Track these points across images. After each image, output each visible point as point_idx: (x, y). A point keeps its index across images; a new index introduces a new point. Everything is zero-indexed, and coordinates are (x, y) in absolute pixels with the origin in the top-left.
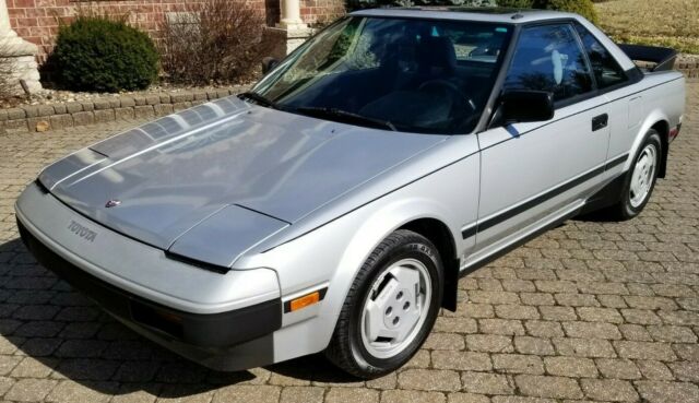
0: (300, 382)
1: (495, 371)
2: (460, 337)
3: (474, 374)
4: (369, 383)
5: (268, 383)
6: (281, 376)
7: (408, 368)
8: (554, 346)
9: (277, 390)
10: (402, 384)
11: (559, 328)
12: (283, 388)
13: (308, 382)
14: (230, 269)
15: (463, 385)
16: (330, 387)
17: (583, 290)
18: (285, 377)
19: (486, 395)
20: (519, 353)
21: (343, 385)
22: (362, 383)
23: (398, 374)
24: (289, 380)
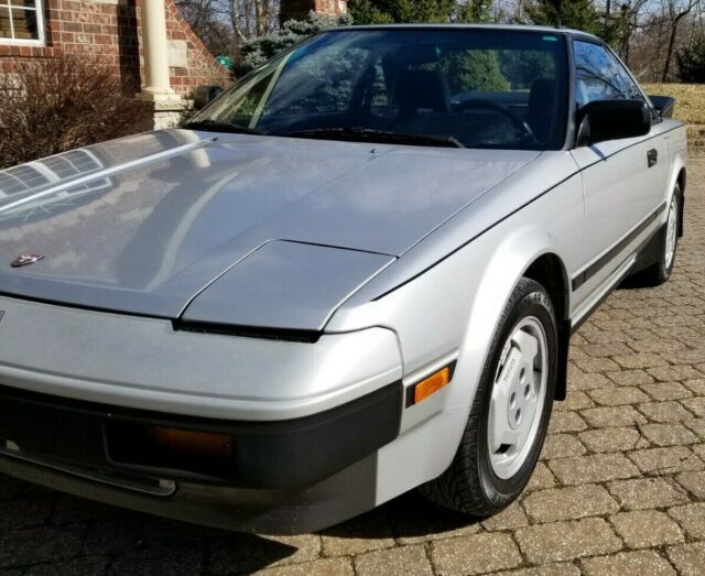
0: (377, 544)
1: (646, 475)
2: (571, 438)
3: (623, 484)
4: (487, 524)
5: (322, 555)
6: (339, 540)
7: (530, 492)
8: (691, 430)
9: (345, 564)
10: (536, 515)
11: (680, 408)
12: (353, 558)
13: (390, 542)
14: (322, 332)
15: (619, 502)
16: (430, 542)
17: (674, 361)
18: (348, 540)
19: (658, 509)
20: (657, 446)
21: (450, 534)
22: (476, 527)
23: (521, 503)
24: (357, 544)
